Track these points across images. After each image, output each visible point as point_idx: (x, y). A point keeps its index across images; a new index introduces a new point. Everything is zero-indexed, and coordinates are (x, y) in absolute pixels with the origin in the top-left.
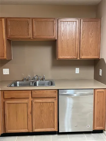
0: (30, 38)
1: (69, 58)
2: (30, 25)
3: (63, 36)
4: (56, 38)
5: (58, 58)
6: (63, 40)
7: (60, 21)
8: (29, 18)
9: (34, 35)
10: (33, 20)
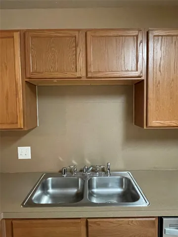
0: (80, 78)
1: (175, 125)
2: (81, 47)
3: (160, 71)
4: (144, 78)
5: (149, 125)
6: (159, 83)
7: (155, 36)
8: (79, 30)
9: (89, 70)
10: (88, 33)
